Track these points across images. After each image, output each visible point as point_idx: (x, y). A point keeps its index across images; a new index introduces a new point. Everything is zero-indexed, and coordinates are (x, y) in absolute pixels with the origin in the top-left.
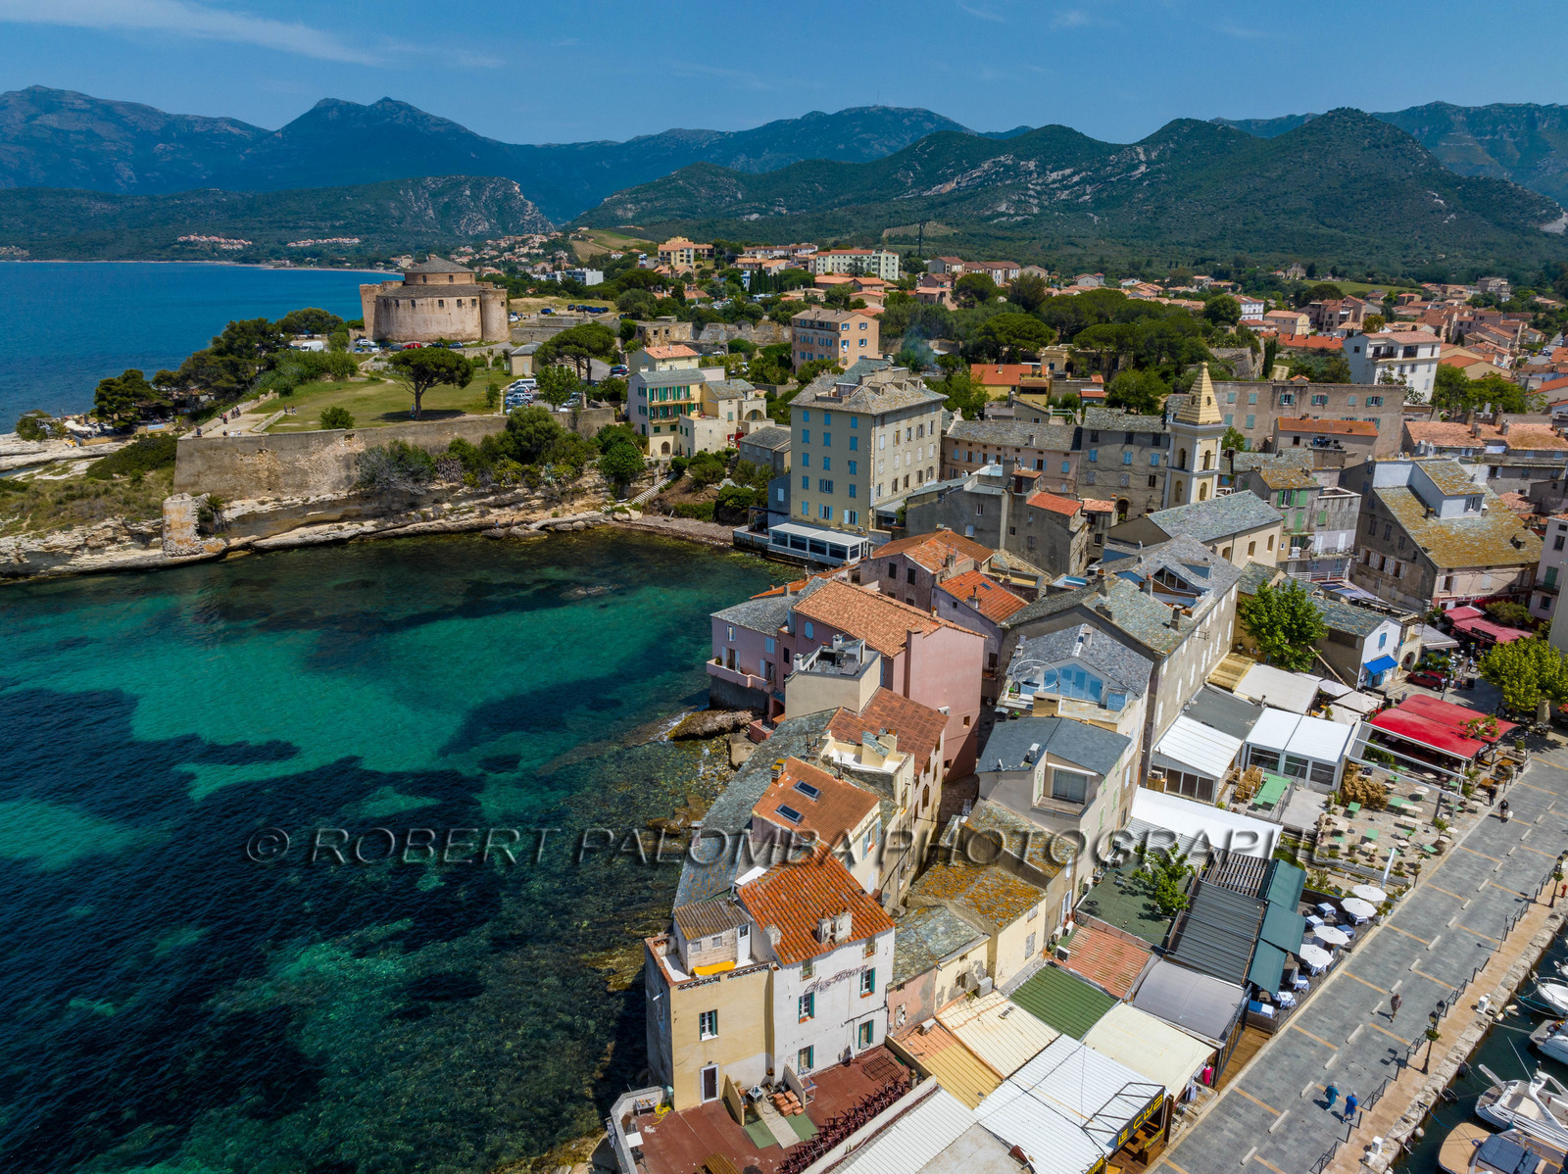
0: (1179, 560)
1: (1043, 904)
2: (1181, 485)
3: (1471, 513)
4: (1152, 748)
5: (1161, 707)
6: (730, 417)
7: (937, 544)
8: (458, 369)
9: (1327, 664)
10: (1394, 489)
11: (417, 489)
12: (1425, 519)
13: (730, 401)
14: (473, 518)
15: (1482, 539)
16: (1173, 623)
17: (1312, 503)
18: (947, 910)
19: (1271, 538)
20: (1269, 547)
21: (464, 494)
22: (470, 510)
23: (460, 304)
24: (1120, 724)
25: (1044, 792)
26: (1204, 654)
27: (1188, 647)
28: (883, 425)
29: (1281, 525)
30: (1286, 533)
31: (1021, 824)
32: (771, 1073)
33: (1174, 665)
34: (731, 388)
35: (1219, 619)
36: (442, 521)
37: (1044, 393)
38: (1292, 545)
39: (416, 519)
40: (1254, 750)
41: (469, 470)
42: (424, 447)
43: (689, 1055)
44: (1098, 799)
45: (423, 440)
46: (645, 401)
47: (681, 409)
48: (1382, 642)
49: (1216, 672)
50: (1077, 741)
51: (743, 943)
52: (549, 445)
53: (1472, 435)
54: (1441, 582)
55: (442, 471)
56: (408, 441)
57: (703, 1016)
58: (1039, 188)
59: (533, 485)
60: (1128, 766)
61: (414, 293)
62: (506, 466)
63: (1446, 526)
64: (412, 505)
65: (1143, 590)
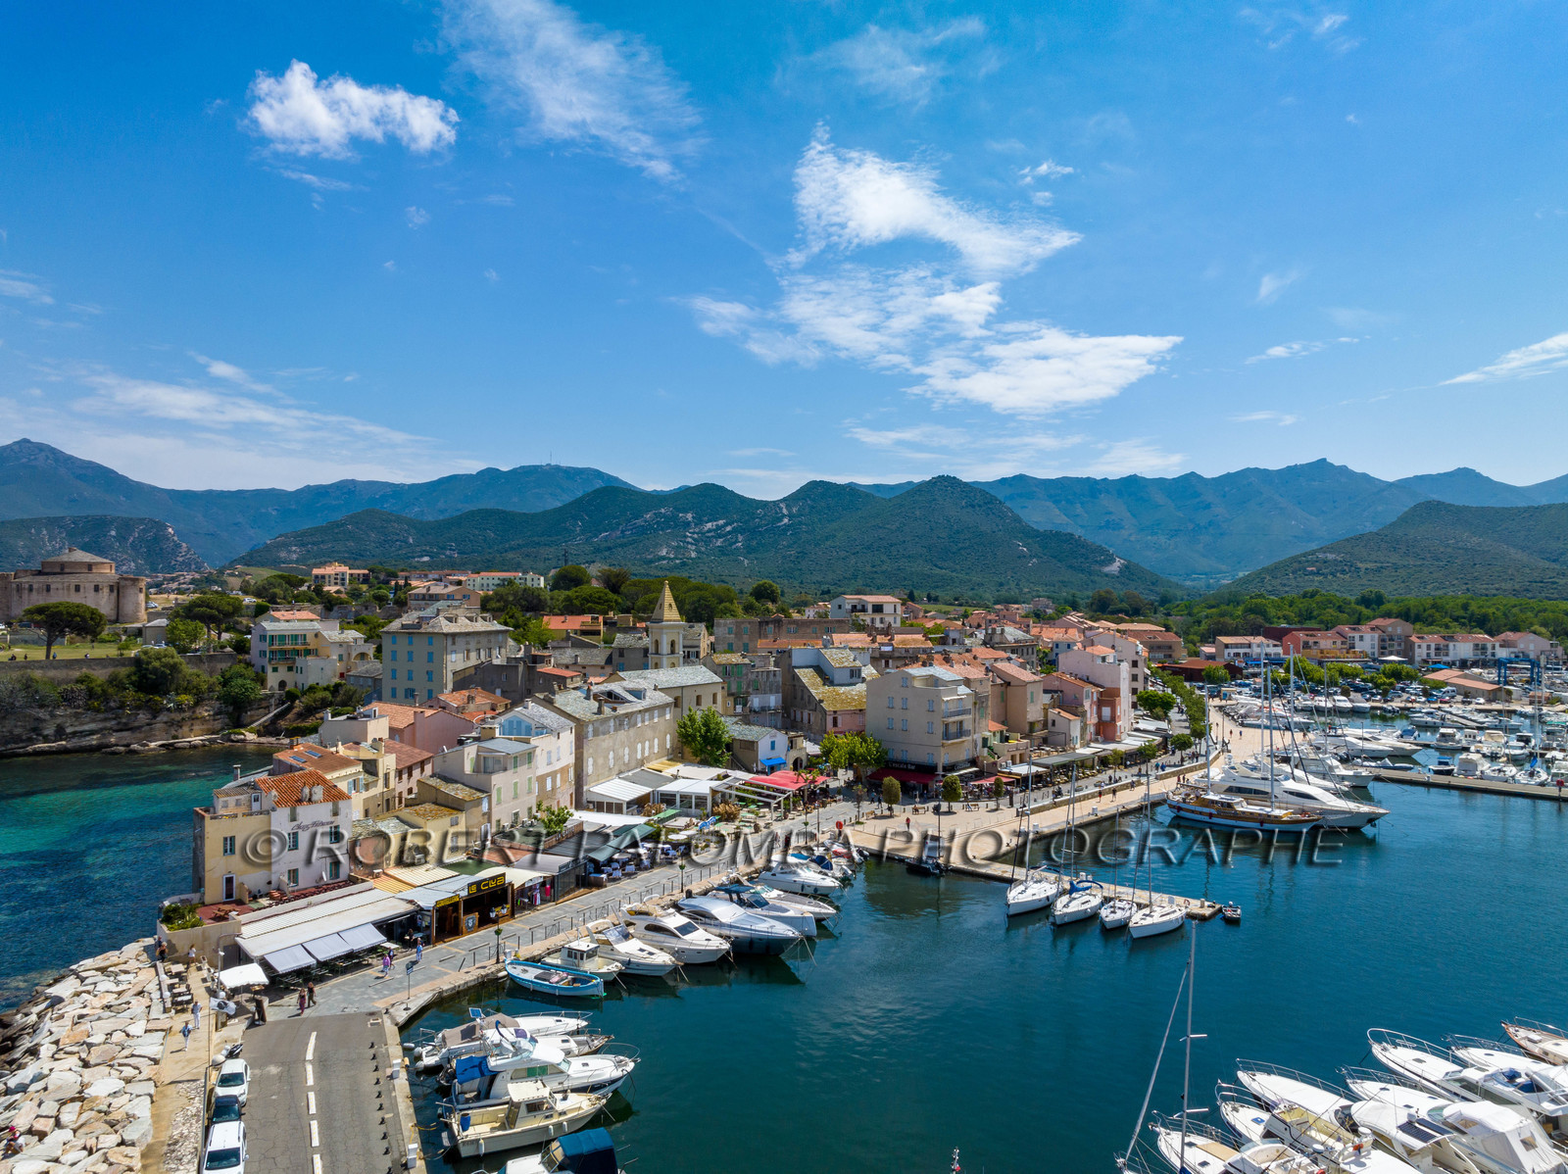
0: (625, 689)
1: (462, 818)
2: (657, 666)
3: (854, 680)
4: (585, 788)
5: (591, 761)
6: (341, 658)
7: (466, 693)
8: (92, 619)
9: (737, 764)
10: (807, 667)
11: (42, 714)
12: (824, 684)
13: (341, 645)
14: (94, 740)
15: (860, 695)
16: (600, 711)
17: (747, 675)
18: (398, 818)
19: (715, 695)
20: (715, 702)
21: (87, 720)
22: (92, 733)
23: (97, 589)
24: (534, 741)
25: (476, 770)
26: (639, 746)
27: (616, 730)
28: (454, 643)
29: (721, 686)
30: (730, 694)
31: (456, 782)
32: (270, 883)
33: (601, 737)
34: (343, 636)
35: (653, 727)
36: (64, 743)
37: (599, 634)
38: (736, 704)
39: (38, 741)
40: (662, 795)
41: (93, 698)
42: (52, 680)
43: (216, 865)
44: (509, 773)
45: (52, 673)
46: (266, 647)
47: (298, 653)
48: (773, 747)
49: (655, 764)
50: (502, 745)
51: (256, 806)
52: (173, 677)
53: (874, 641)
54: (830, 720)
55: (67, 699)
56: (37, 674)
57: (225, 839)
58: (696, 536)
59: (155, 711)
60: (548, 775)
61: (50, 579)
62: (130, 695)
63: (837, 688)
64: (35, 730)
65: (587, 698)
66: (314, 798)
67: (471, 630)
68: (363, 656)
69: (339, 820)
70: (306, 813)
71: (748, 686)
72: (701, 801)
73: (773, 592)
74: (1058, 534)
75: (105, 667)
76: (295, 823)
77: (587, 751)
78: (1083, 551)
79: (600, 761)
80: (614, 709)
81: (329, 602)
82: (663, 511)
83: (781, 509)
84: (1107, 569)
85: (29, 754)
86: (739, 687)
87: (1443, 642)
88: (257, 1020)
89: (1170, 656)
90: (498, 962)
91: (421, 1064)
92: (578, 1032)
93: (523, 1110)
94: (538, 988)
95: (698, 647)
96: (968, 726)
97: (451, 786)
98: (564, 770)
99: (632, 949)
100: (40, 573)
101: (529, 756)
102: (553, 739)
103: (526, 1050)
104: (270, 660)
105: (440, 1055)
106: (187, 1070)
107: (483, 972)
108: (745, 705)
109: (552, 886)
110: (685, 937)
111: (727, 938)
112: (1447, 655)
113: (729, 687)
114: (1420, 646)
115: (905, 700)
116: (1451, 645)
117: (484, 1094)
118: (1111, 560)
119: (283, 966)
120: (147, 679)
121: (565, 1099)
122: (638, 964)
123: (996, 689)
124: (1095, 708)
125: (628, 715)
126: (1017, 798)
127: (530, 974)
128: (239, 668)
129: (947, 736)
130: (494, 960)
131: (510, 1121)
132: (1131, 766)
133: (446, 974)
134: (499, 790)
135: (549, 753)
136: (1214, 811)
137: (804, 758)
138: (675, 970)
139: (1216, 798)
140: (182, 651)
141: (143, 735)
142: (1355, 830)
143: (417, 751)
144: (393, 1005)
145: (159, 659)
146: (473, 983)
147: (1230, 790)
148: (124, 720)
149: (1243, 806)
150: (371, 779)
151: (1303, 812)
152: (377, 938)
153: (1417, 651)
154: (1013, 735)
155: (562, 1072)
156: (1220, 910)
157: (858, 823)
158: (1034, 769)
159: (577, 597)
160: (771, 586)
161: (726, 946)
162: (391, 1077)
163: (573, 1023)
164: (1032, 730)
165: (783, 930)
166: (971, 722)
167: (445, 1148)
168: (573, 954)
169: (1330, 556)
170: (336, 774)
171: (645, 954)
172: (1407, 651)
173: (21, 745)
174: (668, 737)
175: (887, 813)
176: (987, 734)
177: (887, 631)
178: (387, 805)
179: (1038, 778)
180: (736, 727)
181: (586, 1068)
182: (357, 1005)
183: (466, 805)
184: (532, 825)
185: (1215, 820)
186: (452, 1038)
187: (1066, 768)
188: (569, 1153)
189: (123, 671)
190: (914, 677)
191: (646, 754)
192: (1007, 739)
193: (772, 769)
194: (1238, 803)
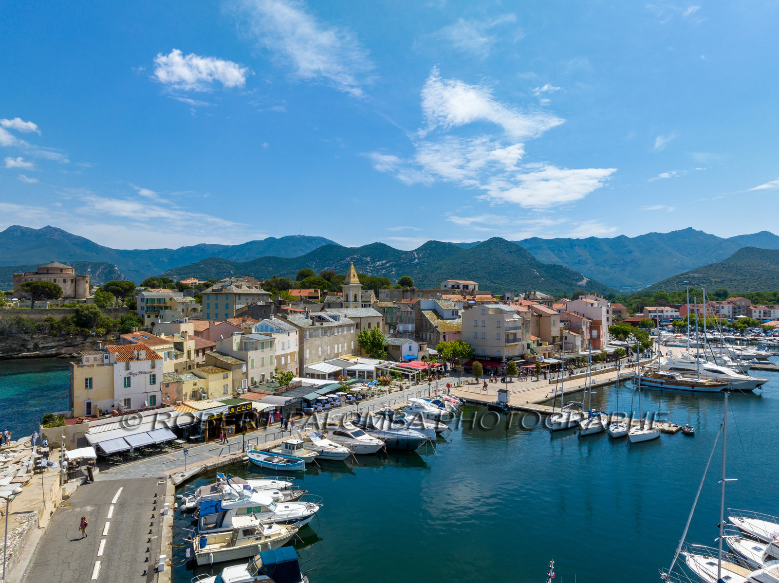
0: (328, 315)
1: (230, 374)
2: (347, 307)
3: (454, 316)
4: (305, 366)
5: (308, 351)
6: (183, 311)
7: (241, 318)
8: (55, 289)
9: (390, 358)
10: (428, 310)
11: (26, 337)
12: (438, 319)
13: (183, 303)
14: (53, 351)
15: (457, 324)
16: (313, 324)
17: (396, 313)
18: (192, 373)
19: (378, 323)
20: (378, 326)
21: (50, 340)
22: (53, 347)
23: (65, 281)
24: (274, 336)
25: (240, 349)
26: (336, 346)
27: (322, 335)
28: (239, 299)
29: (381, 318)
30: (387, 323)
31: (228, 355)
32: (113, 406)
33: (314, 338)
34: (185, 299)
35: (344, 336)
36: (38, 352)
37: (318, 298)
38: (390, 329)
39: (24, 351)
40: (348, 371)
41: (53, 330)
42: (32, 319)
43: (80, 394)
44: (259, 351)
45: (32, 316)
46: (144, 304)
47: (161, 308)
48: (410, 349)
49: (345, 357)
50: (255, 336)
51: (106, 361)
52: (95, 319)
53: (465, 298)
54: (441, 337)
55: (40, 329)
56: (24, 316)
57: (87, 379)
58: (372, 268)
59: (86, 337)
60: (283, 355)
61: (41, 276)
62: (73, 328)
63: (445, 321)
64: (23, 345)
65: (307, 318)
66: (141, 357)
67: (249, 292)
68: (195, 310)
69: (155, 371)
70: (135, 366)
71: (397, 319)
72: (370, 374)
73: (410, 282)
74: (554, 266)
75: (60, 314)
76: (128, 371)
77: (306, 345)
78: (568, 274)
79: (314, 352)
80: (322, 324)
81: (182, 287)
82: (355, 256)
83: (414, 255)
84: (580, 283)
85: (19, 358)
86: (392, 319)
87: (767, 309)
88: (88, 480)
89: (620, 316)
90: (243, 451)
91: (184, 507)
92: (286, 489)
93: (241, 533)
94: (265, 466)
95: (370, 302)
96: (519, 336)
97: (225, 357)
98: (292, 354)
99: (325, 444)
100: (37, 273)
101: (271, 344)
102: (285, 336)
103: (246, 496)
104: (146, 311)
105: (196, 501)
106: (28, 506)
107: (234, 457)
108: (395, 329)
109: (281, 412)
110: (356, 438)
111: (382, 439)
112: (770, 316)
113: (386, 320)
114: (755, 312)
115: (484, 322)
116: (772, 311)
117: (219, 524)
118: (582, 279)
119: (109, 448)
120: (81, 320)
121: (270, 527)
122: (328, 453)
123: (534, 318)
124: (588, 331)
125: (330, 328)
126: (548, 375)
127: (262, 458)
128: (130, 315)
129: (508, 341)
130: (242, 451)
131: (232, 542)
132: (609, 362)
133: (211, 457)
134: (253, 360)
135: (283, 343)
136: (664, 381)
137: (427, 356)
138: (350, 457)
139: (664, 373)
140: (102, 307)
141: (79, 349)
142: (749, 391)
143: (209, 342)
144: (175, 474)
145: (88, 309)
146: (227, 463)
147: (671, 369)
148: (69, 341)
149: (679, 378)
150: (179, 353)
151: (717, 381)
152: (171, 436)
153: (754, 314)
154: (543, 342)
155: (270, 511)
156: (681, 429)
157: (459, 386)
158: (556, 361)
159: (307, 282)
160: (409, 279)
161: (382, 443)
162: (163, 514)
163: (283, 484)
164: (554, 341)
165: (415, 434)
166: (521, 334)
167: (187, 558)
168: (288, 446)
169: (696, 275)
170: (157, 347)
171: (332, 447)
172: (749, 313)
173: (15, 353)
174: (352, 343)
175: (476, 382)
176: (530, 342)
177: (472, 293)
178: (189, 367)
179: (559, 365)
180: (390, 339)
181: (287, 509)
182: (153, 473)
183: (233, 367)
184: (272, 382)
185: (664, 386)
186: (205, 492)
187: (573, 361)
188: (265, 564)
189: (69, 316)
190: (489, 309)
191: (340, 351)
192: (541, 345)
193: (410, 360)
194: (677, 376)
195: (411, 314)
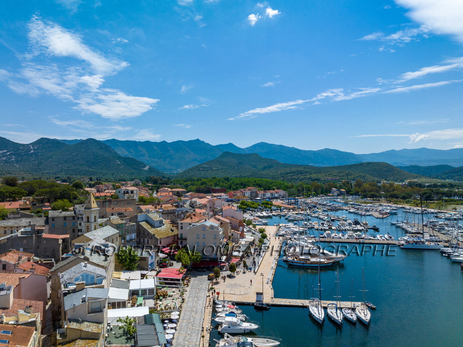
0: (99, 244)
1: (99, 343)
3: (161, 225)
10: (144, 221)
12: (152, 228)
16: (106, 259)
17: (125, 227)
19: (117, 238)
25: (89, 310)
29: (118, 234)
31: (83, 321)
37: (31, 210)
40: (132, 291)
48: (152, 258)
49: (114, 275)
50: (94, 293)
53: (156, 208)
54: (159, 242)
63: (157, 229)
71: (125, 231)
78: (137, 163)
83: (30, 147)
84: (144, 169)
86: (122, 232)
87: (264, 193)
112: (265, 196)
114: (259, 194)
115: (204, 235)
118: (146, 166)
125: (111, 258)
136: (303, 262)
139: (303, 258)
149: (311, 259)
151: (328, 260)
170: (30, 343)
172: (257, 196)
175: (216, 281)
183: (99, 335)
190: (208, 226)
192: (227, 243)
195: (134, 226)
